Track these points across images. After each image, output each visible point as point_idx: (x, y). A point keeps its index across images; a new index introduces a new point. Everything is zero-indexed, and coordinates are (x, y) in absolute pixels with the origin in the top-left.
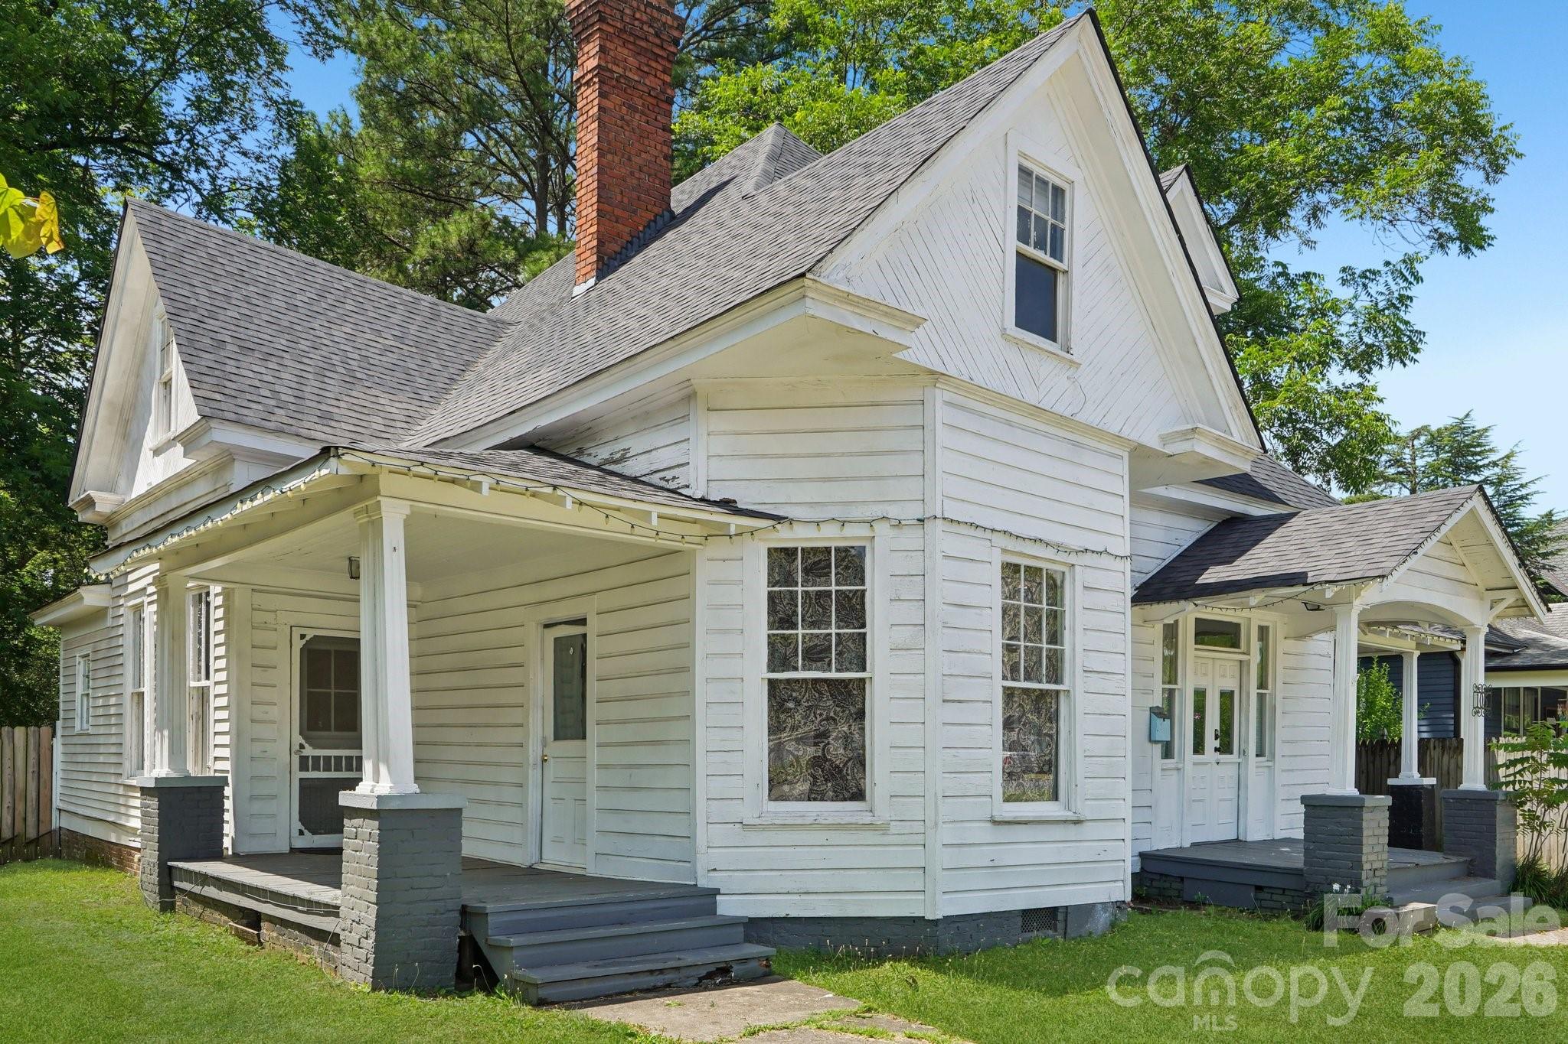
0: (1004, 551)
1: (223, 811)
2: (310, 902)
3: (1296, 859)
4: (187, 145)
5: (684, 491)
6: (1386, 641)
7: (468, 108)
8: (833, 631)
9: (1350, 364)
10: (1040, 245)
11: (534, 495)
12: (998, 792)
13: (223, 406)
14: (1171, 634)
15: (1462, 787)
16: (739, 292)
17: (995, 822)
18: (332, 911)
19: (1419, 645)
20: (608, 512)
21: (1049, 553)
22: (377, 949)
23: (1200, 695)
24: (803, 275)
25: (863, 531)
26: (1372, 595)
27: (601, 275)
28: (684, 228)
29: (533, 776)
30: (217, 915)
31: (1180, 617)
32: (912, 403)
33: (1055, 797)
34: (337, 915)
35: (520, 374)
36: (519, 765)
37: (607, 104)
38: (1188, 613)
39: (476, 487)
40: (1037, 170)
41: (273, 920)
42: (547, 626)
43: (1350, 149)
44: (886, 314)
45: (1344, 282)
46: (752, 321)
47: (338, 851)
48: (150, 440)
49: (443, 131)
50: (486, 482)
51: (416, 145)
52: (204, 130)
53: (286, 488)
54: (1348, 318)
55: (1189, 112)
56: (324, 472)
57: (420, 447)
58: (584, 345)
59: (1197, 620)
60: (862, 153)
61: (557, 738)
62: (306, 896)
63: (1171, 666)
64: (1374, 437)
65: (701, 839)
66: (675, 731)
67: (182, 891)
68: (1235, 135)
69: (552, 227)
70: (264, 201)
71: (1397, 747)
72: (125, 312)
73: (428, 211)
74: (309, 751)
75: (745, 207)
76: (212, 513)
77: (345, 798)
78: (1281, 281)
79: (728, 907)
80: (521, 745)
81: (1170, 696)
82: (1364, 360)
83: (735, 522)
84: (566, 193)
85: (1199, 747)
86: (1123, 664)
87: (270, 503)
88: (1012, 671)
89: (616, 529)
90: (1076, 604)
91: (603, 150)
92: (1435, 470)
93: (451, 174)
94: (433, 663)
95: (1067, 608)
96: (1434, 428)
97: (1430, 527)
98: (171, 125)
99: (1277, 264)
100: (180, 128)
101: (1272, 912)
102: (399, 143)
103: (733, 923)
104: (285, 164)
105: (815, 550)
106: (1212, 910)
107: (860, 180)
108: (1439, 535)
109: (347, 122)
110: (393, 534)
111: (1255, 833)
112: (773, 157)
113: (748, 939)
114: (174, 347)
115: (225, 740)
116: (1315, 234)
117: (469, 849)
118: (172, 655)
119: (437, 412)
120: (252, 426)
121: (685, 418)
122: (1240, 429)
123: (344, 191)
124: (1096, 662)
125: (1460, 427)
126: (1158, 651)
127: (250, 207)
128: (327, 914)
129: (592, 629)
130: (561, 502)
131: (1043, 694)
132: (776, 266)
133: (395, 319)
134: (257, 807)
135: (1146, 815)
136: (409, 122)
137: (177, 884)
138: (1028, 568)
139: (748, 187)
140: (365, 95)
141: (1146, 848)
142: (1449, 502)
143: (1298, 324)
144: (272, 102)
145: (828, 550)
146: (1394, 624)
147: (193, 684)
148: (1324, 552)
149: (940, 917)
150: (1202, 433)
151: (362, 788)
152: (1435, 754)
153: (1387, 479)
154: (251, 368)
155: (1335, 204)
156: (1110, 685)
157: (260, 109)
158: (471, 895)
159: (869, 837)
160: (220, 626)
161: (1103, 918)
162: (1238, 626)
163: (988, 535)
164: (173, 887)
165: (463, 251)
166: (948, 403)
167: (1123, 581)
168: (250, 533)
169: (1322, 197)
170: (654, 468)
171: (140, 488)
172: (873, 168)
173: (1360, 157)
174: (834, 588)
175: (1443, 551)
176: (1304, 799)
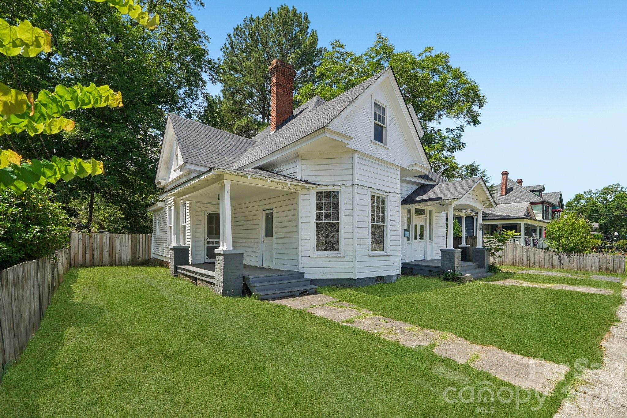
0: (371, 192)
1: (189, 254)
2: (208, 275)
3: (439, 264)
4: (183, 103)
5: (296, 178)
6: (459, 214)
7: (247, 94)
8: (331, 211)
9: (449, 150)
10: (379, 121)
11: (261, 179)
12: (370, 249)
13: (189, 160)
14: (409, 211)
15: (477, 247)
16: (309, 131)
17: (369, 256)
18: (213, 277)
19: (466, 214)
20: (278, 183)
21: (382, 193)
22: (223, 287)
23: (416, 226)
24: (324, 127)
25: (338, 188)
26: (457, 202)
27: (276, 130)
28: (296, 119)
29: (261, 245)
30: (187, 278)
31: (411, 208)
32: (349, 157)
33: (383, 250)
34: (214, 278)
35: (258, 152)
36: (258, 243)
37: (278, 91)
38: (413, 207)
39: (247, 177)
40: (379, 104)
41: (200, 279)
42: (264, 210)
43: (448, 101)
44: (344, 136)
45: (447, 132)
46: (312, 138)
47: (215, 263)
48: (173, 169)
49: (241, 100)
50: (249, 176)
51: (235, 103)
52: (187, 99)
53: (202, 178)
54: (448, 140)
55: (411, 93)
56: (211, 174)
57: (236, 168)
58: (273, 145)
59: (415, 209)
60: (337, 100)
61: (266, 236)
62: (207, 274)
63: (409, 220)
64: (455, 168)
65: (300, 260)
66: (294, 235)
67: (179, 272)
68: (421, 99)
69: (266, 121)
70: (200, 115)
71: (461, 238)
72: (168, 139)
73: (238, 118)
74: (209, 240)
75: (310, 113)
76: (185, 184)
77: (216, 251)
78: (433, 131)
79: (307, 276)
80: (258, 238)
81: (409, 226)
82: (452, 150)
83: (308, 186)
84: (269, 114)
85: (416, 238)
86: (399, 219)
87: (199, 181)
88: (373, 220)
89: (280, 187)
90: (388, 204)
91: (277, 101)
92: (467, 175)
93: (243, 109)
94: (238, 219)
95: (386, 206)
96: (466, 165)
97: (470, 186)
98: (180, 98)
99: (432, 127)
100: (183, 99)
101: (435, 276)
102: (231, 103)
103: (308, 280)
104: (205, 107)
105: (327, 192)
106: (419, 276)
107: (337, 106)
108: (472, 189)
109: (220, 98)
110: (227, 189)
111: (429, 258)
112: (317, 102)
113: (311, 284)
114: (178, 147)
115: (190, 237)
116: (440, 121)
117: (245, 262)
118: (177, 218)
119: (239, 161)
120: (196, 165)
121: (296, 161)
122: (426, 164)
123: (219, 113)
124: (393, 218)
125: (472, 165)
126: (406, 216)
127: (197, 117)
128: (212, 278)
129: (274, 211)
130: (267, 181)
131: (380, 226)
132: (318, 125)
133: (229, 140)
134: (197, 253)
135: (404, 254)
136: (233, 97)
137: (178, 271)
138: (377, 196)
139: (311, 109)
140: (223, 92)
141: (404, 262)
142: (474, 181)
143: (437, 141)
144: (202, 94)
145: (330, 192)
146: (460, 209)
147: (183, 224)
148: (445, 192)
149: (356, 278)
150: (418, 165)
151: (220, 249)
152: (469, 239)
153: (456, 177)
154: (196, 151)
155: (445, 114)
156: (395, 224)
157: (200, 95)
158: (246, 273)
159: (340, 260)
160: (188, 211)
161: (394, 278)
162: (424, 210)
163: (368, 188)
164: (177, 272)
165: (246, 126)
166: (358, 157)
167: (398, 199)
168: (194, 189)
169: (442, 113)
170: (289, 173)
171: (171, 179)
172: (340, 103)
173: (451, 103)
174: (331, 201)
175: (473, 192)
176: (441, 250)
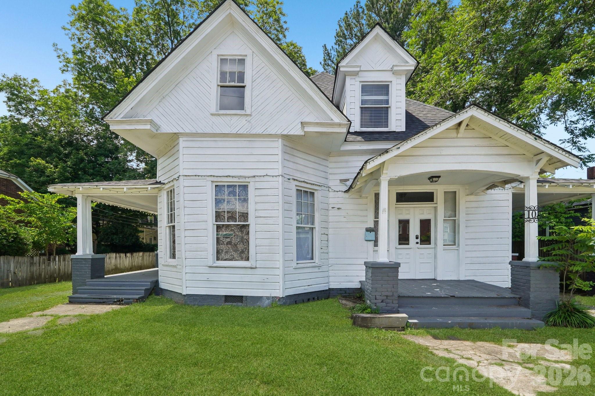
0: (213, 182)
10: (232, 80)
12: (211, 257)
17: (210, 267)
23: (404, 222)
25: (173, 183)
33: (248, 260)
40: (229, 58)
44: (138, 122)
86: (278, 214)
88: (219, 219)
124: (262, 213)
138: (229, 186)
149: (185, 294)
156: (270, 221)
159: (175, 269)
161: (266, 302)
162: (433, 193)
163: (205, 177)
176: (365, 263)
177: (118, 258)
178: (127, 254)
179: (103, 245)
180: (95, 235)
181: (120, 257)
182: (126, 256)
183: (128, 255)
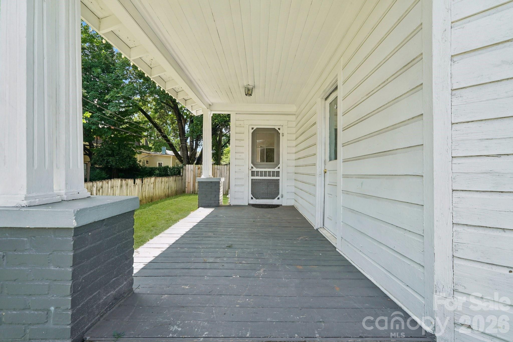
1: (220, 189)
29: (319, 181)
42: (326, 99)
61: (330, 159)
74: (255, 169)
134: (237, 189)
177: (124, 187)
178: (136, 180)
179: (97, 168)
180: (88, 157)
181: (127, 185)
182: (134, 183)
183: (138, 181)
